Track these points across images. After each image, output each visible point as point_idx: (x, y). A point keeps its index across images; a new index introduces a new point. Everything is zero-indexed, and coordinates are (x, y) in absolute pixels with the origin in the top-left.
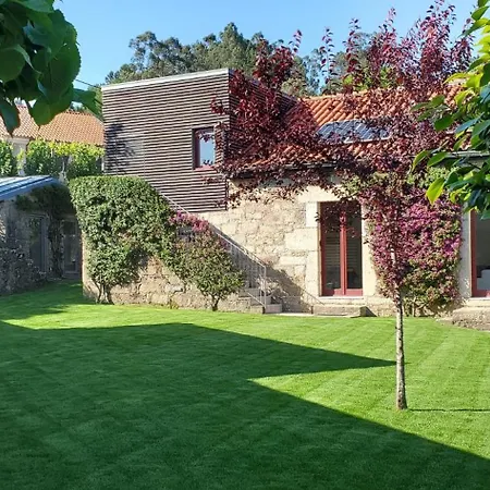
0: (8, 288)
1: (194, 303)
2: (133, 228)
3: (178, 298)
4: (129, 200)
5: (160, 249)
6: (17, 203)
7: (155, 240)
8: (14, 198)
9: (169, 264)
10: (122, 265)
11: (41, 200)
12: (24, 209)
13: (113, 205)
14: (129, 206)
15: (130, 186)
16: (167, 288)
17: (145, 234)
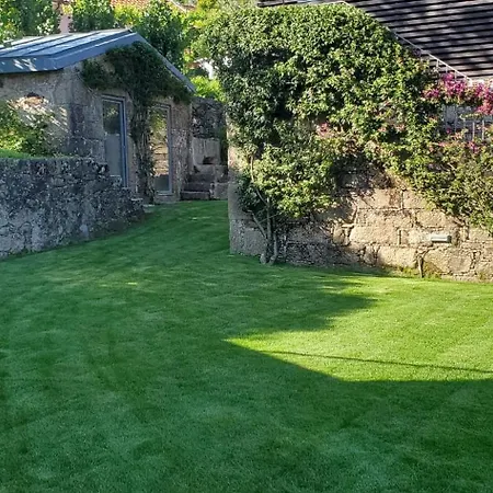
0: (84, 228)
1: (480, 267)
2: (342, 112)
3: (439, 257)
4: (336, 54)
5: (404, 155)
6: (83, 75)
7: (393, 136)
8: (79, 66)
9: (426, 188)
10: (316, 189)
11: (119, 71)
12: (94, 86)
13: (301, 65)
14: (335, 67)
15: (339, 23)
16: (414, 236)
17: (372, 124)
